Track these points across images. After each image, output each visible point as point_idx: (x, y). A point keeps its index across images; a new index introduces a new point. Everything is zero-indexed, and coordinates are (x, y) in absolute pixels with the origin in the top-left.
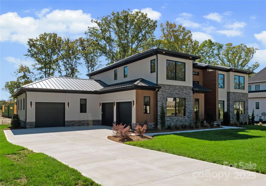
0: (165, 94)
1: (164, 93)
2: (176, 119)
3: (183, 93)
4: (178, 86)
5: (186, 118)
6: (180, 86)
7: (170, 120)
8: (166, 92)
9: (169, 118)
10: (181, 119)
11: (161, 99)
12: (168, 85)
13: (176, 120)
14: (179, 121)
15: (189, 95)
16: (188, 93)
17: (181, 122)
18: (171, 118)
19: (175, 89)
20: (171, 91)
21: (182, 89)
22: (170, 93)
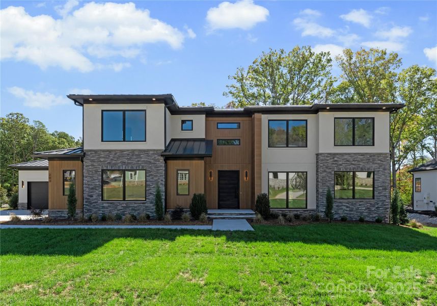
0: (99, 165)
1: (95, 164)
2: (125, 205)
3: (138, 161)
4: (128, 150)
5: (146, 205)
6: (133, 151)
7: (109, 207)
8: (101, 161)
9: (108, 203)
10: (136, 205)
11: (91, 173)
12: (104, 151)
13: (122, 207)
14: (130, 208)
15: (156, 164)
16: (152, 161)
17: (136, 210)
18: (111, 203)
19: (120, 157)
20: (112, 160)
21: (138, 156)
22: (109, 163)
